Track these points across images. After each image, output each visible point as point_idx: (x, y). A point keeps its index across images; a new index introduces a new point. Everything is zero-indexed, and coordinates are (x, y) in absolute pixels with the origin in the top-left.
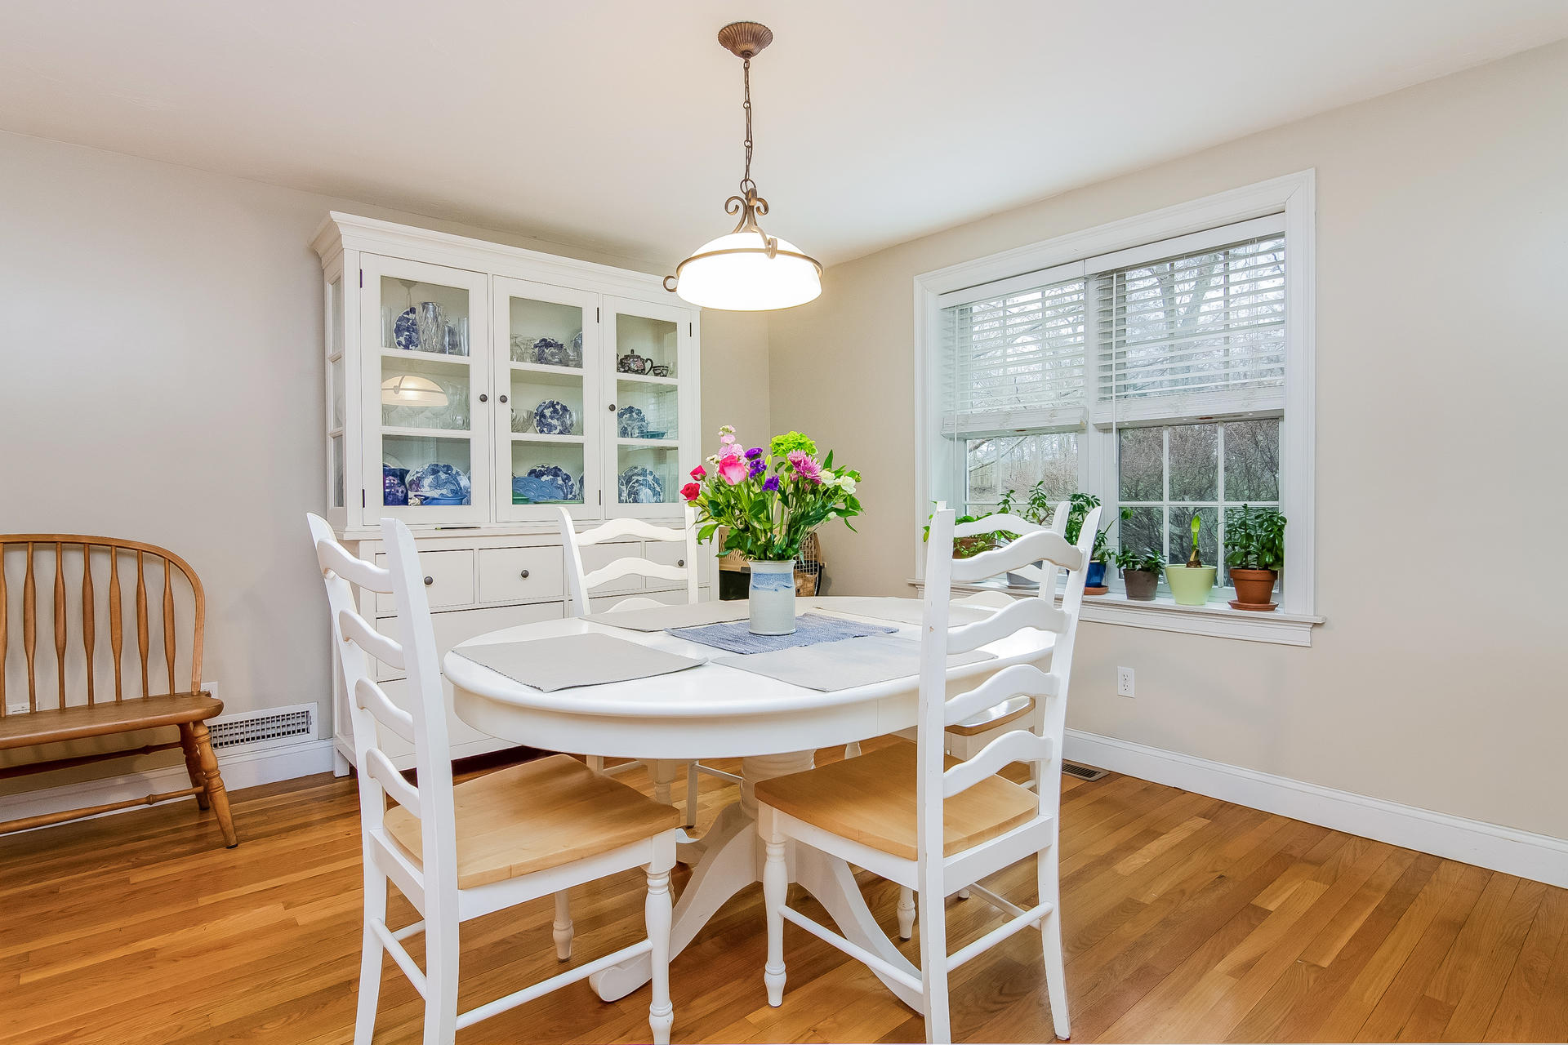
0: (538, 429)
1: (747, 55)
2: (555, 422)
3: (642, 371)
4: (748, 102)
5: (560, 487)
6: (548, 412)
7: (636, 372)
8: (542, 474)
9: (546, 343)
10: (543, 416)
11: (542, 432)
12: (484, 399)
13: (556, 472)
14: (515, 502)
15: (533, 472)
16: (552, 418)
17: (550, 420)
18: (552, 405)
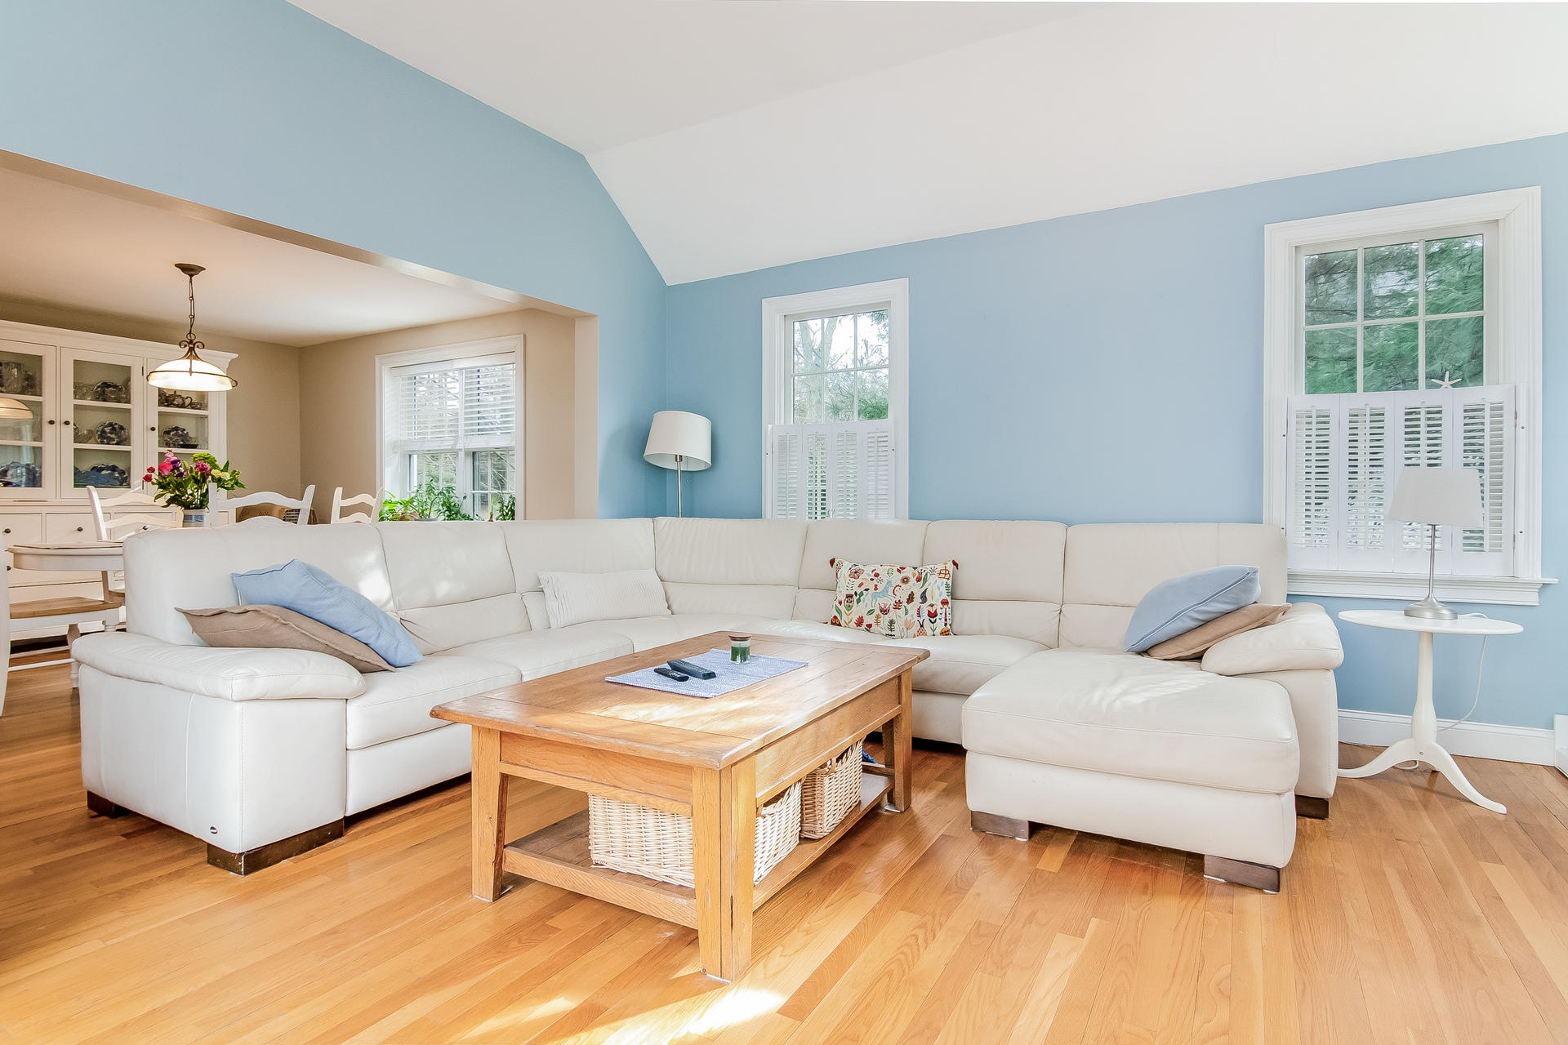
0: (99, 440)
1: (191, 276)
2: (113, 436)
3: (182, 406)
4: (192, 297)
5: (117, 478)
6: (107, 430)
7: (178, 406)
8: (102, 469)
9: (106, 385)
10: (103, 432)
11: (102, 443)
12: (51, 422)
13: (114, 468)
14: (75, 486)
15: (94, 468)
16: (111, 434)
17: (109, 435)
18: (111, 425)
